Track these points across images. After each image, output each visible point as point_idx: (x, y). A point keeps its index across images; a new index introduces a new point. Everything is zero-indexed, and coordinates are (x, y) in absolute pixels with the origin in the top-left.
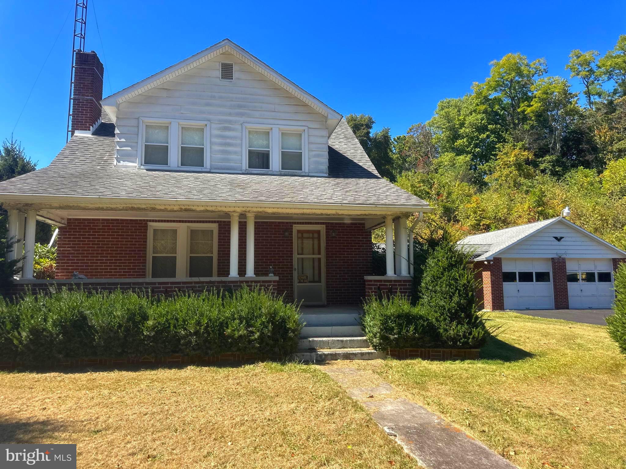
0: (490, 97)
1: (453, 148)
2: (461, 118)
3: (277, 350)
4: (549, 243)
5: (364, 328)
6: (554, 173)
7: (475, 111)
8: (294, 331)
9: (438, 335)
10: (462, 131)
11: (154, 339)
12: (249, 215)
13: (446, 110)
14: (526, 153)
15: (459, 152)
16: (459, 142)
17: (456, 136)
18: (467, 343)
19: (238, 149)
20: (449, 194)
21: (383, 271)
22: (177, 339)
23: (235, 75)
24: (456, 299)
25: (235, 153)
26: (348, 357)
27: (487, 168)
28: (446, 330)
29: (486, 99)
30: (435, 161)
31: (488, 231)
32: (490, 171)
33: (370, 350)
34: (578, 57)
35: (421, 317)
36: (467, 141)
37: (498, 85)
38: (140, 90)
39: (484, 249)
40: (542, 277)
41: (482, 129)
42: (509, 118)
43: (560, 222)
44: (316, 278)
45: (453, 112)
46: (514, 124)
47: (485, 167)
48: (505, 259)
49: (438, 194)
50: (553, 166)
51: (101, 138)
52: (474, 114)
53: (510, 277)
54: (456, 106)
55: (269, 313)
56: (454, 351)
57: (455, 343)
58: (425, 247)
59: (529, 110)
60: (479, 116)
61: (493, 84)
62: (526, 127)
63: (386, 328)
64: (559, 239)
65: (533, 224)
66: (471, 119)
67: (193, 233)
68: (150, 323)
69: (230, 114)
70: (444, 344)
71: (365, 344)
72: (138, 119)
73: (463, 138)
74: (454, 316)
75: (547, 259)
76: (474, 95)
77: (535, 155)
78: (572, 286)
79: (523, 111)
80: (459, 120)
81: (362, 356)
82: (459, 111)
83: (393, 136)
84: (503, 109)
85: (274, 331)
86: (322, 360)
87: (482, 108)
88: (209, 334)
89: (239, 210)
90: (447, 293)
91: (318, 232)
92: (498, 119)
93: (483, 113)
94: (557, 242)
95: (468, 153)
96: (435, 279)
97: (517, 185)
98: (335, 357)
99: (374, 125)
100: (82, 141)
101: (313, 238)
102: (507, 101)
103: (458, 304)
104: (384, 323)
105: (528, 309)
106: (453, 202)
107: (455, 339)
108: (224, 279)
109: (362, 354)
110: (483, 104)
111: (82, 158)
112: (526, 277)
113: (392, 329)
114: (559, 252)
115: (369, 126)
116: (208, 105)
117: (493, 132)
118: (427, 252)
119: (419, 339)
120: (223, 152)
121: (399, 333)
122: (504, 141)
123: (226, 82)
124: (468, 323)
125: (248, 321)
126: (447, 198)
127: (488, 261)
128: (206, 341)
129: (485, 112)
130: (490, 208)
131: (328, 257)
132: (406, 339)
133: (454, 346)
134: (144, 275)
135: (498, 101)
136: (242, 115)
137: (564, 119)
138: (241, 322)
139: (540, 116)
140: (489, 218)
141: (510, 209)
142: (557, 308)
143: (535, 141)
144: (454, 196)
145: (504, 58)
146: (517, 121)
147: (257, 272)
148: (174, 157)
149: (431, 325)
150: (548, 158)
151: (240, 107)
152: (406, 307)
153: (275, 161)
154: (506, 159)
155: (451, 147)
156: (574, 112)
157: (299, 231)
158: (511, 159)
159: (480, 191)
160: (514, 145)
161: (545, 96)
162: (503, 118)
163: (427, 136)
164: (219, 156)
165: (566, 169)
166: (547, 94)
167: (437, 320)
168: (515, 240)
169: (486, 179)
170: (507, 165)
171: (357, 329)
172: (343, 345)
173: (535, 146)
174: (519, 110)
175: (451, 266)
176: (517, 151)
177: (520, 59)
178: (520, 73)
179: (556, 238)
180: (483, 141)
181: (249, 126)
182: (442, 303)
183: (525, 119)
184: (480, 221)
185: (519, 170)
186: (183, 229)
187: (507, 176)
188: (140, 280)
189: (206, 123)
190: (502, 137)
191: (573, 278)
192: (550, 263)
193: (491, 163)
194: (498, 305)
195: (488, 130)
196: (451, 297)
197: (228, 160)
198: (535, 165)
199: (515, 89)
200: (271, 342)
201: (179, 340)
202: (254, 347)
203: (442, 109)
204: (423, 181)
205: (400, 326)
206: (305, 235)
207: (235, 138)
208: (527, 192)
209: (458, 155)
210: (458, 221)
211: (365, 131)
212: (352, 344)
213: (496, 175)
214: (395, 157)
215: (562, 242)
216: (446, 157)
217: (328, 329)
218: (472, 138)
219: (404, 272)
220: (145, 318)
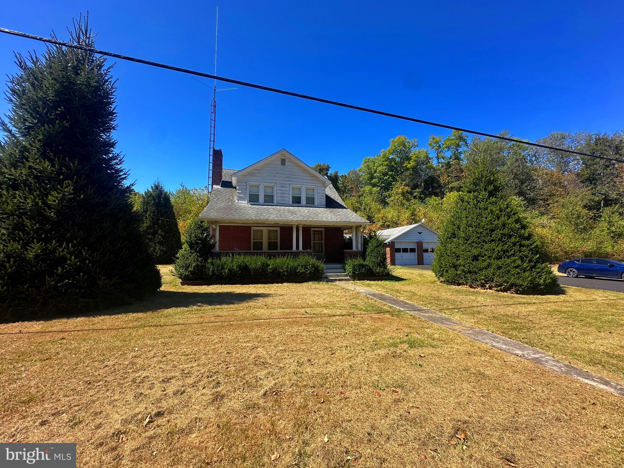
0: (390, 158)
1: (371, 184)
2: (375, 168)
3: (315, 277)
4: (416, 235)
5: (345, 270)
6: (420, 198)
7: (382, 164)
8: (321, 270)
9: (373, 272)
10: (375, 175)
11: (272, 273)
12: (300, 225)
13: (367, 163)
14: (407, 188)
15: (374, 185)
16: (374, 180)
17: (372, 177)
18: (383, 274)
19: (288, 196)
20: (370, 209)
21: (352, 248)
22: (279, 273)
23: (287, 164)
24: (379, 259)
25: (287, 197)
26: (340, 280)
27: (387, 195)
28: (375, 270)
29: (388, 159)
30: (362, 189)
31: (388, 228)
32: (389, 196)
33: (348, 278)
34: (434, 139)
35: (367, 265)
36: (378, 180)
37: (394, 152)
38: (248, 170)
39: (387, 237)
40: (412, 250)
41: (385, 174)
42: (399, 168)
43: (421, 225)
44: (320, 251)
45: (371, 165)
46: (401, 172)
47: (387, 194)
48: (397, 242)
49: (365, 209)
50: (420, 194)
51: (225, 189)
52: (381, 166)
53: (398, 250)
54: (372, 162)
55: (312, 264)
56: (378, 278)
57: (379, 275)
58: (368, 239)
59: (409, 166)
60: (384, 167)
61: (391, 151)
62: (408, 174)
63: (354, 270)
64: (420, 233)
65: (409, 226)
66: (380, 169)
67: (269, 231)
68: (270, 267)
69: (285, 181)
70: (375, 275)
71: (346, 276)
72: (246, 182)
73: (376, 178)
74: (379, 265)
75: (415, 242)
76: (382, 156)
77: (411, 189)
78: (425, 254)
79: (406, 166)
80: (374, 169)
81: (345, 280)
82: (374, 164)
83: (340, 174)
84: (396, 164)
85: (314, 271)
86: (332, 281)
87: (386, 163)
88: (291, 271)
89: (296, 224)
90: (376, 256)
91: (321, 231)
92: (394, 169)
93: (386, 166)
94: (419, 235)
95: (378, 186)
96: (372, 251)
97: (403, 205)
98: (335, 280)
99: (330, 169)
100: (217, 190)
101: (319, 234)
102: (398, 160)
103: (380, 260)
104: (354, 268)
105: (406, 265)
106: (372, 213)
107: (379, 273)
108: (291, 251)
109: (345, 279)
110: (386, 161)
111: (221, 199)
112: (405, 250)
113: (357, 270)
114: (420, 239)
115: (327, 170)
116: (275, 176)
117: (391, 176)
118: (369, 241)
119: (366, 273)
120: (281, 197)
121: (359, 271)
122: (396, 181)
123: (282, 167)
124: (383, 267)
125: (305, 267)
126: (369, 211)
127: (389, 243)
128: (290, 274)
129: (387, 165)
130: (390, 216)
131: (325, 242)
132: (361, 273)
133: (378, 276)
134: (250, 249)
135: (394, 160)
136: (289, 181)
137: (426, 171)
138: (302, 267)
139: (414, 168)
140: (389, 222)
141: (399, 217)
142: (419, 264)
143: (411, 181)
144: (372, 210)
145: (397, 138)
146: (403, 170)
147: (304, 248)
148: (261, 199)
149: (370, 268)
150: (417, 190)
151: (288, 177)
152: (362, 262)
153: (303, 201)
154: (397, 191)
155: (369, 183)
156: (431, 168)
157: (313, 231)
158: (400, 191)
159: (384, 207)
160: (401, 183)
161: (417, 159)
162: (396, 169)
163: (358, 176)
164: (280, 198)
165: (426, 196)
166: (418, 158)
167: (372, 266)
168: (401, 233)
169: (387, 200)
170: (397, 194)
171: (342, 270)
172: (338, 276)
173: (411, 184)
174: (404, 165)
175: (378, 246)
176: (402, 187)
177: (405, 139)
178: (405, 146)
179: (419, 233)
180: (386, 180)
181: (292, 185)
182: (374, 260)
183: (408, 169)
184: (385, 223)
185: (403, 196)
186: (265, 230)
187: (398, 199)
188: (260, 251)
189: (274, 184)
190: (395, 179)
191: (426, 251)
192: (416, 244)
193: (390, 192)
194: (393, 263)
195: (388, 175)
196: (377, 258)
197: (284, 200)
198: (411, 193)
199: (402, 154)
200: (313, 274)
201: (280, 273)
202: (307, 276)
203: (366, 163)
204: (357, 202)
205: (359, 268)
206: (316, 233)
207: (287, 191)
208: (407, 208)
209: (373, 187)
210: (374, 223)
211: (325, 172)
212: (341, 276)
213: (392, 198)
214: (340, 186)
215: (421, 235)
216: (367, 188)
217: (331, 270)
218: (380, 179)
219: (360, 249)
220: (268, 265)
